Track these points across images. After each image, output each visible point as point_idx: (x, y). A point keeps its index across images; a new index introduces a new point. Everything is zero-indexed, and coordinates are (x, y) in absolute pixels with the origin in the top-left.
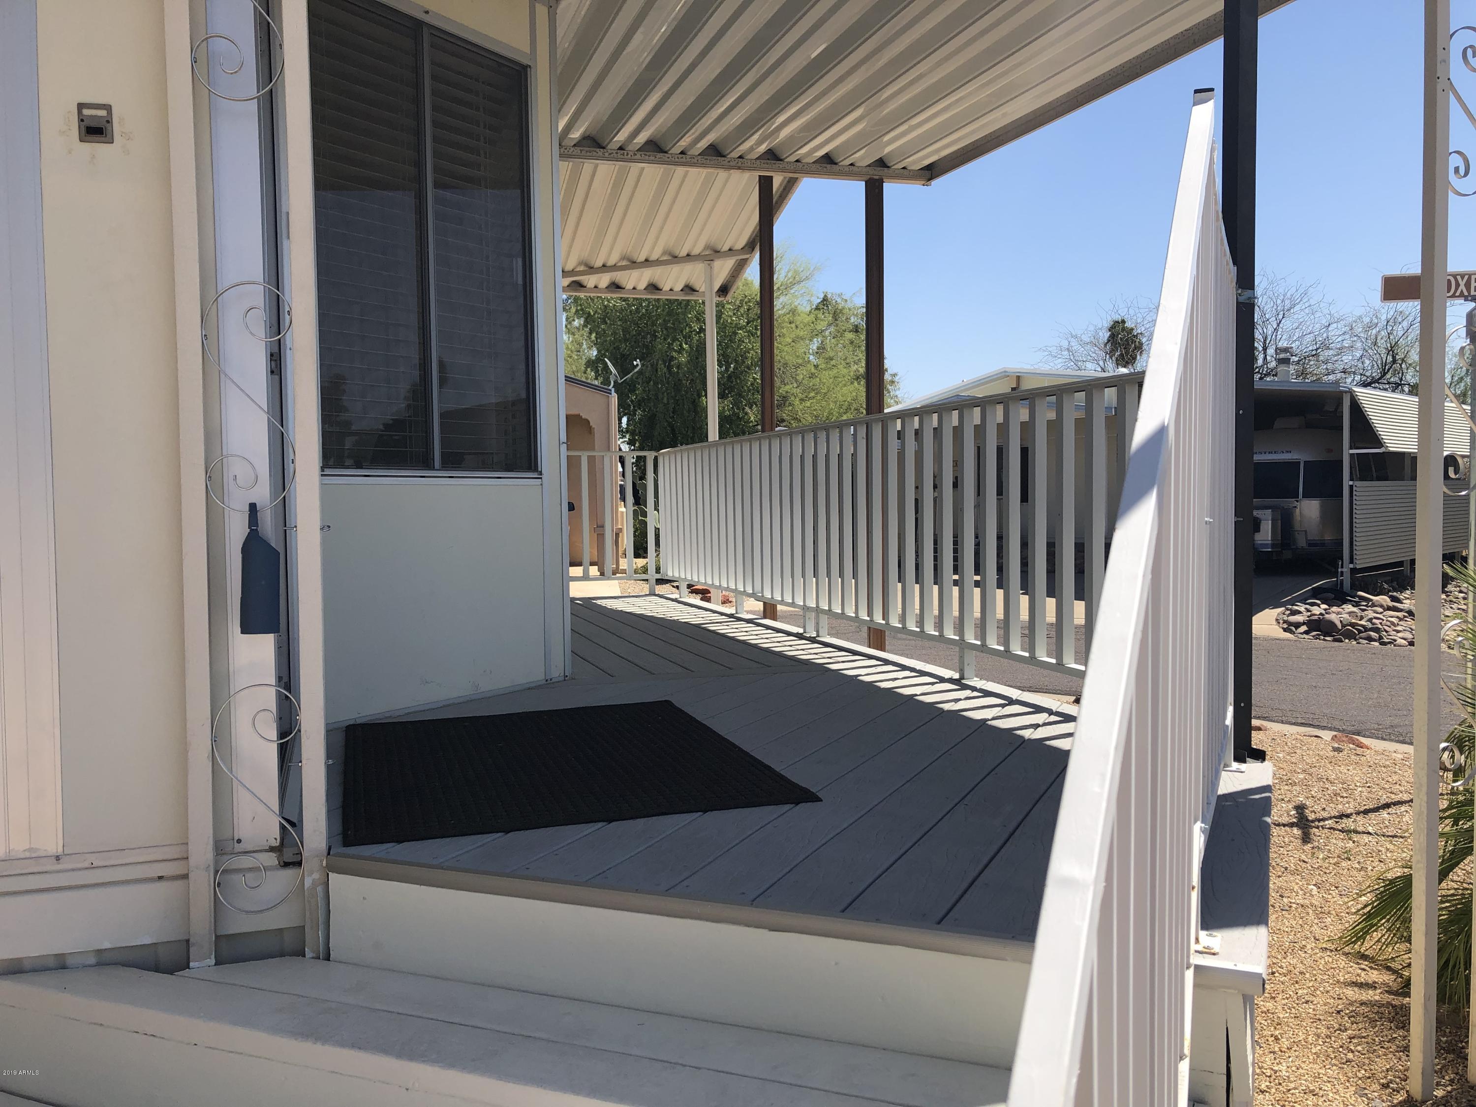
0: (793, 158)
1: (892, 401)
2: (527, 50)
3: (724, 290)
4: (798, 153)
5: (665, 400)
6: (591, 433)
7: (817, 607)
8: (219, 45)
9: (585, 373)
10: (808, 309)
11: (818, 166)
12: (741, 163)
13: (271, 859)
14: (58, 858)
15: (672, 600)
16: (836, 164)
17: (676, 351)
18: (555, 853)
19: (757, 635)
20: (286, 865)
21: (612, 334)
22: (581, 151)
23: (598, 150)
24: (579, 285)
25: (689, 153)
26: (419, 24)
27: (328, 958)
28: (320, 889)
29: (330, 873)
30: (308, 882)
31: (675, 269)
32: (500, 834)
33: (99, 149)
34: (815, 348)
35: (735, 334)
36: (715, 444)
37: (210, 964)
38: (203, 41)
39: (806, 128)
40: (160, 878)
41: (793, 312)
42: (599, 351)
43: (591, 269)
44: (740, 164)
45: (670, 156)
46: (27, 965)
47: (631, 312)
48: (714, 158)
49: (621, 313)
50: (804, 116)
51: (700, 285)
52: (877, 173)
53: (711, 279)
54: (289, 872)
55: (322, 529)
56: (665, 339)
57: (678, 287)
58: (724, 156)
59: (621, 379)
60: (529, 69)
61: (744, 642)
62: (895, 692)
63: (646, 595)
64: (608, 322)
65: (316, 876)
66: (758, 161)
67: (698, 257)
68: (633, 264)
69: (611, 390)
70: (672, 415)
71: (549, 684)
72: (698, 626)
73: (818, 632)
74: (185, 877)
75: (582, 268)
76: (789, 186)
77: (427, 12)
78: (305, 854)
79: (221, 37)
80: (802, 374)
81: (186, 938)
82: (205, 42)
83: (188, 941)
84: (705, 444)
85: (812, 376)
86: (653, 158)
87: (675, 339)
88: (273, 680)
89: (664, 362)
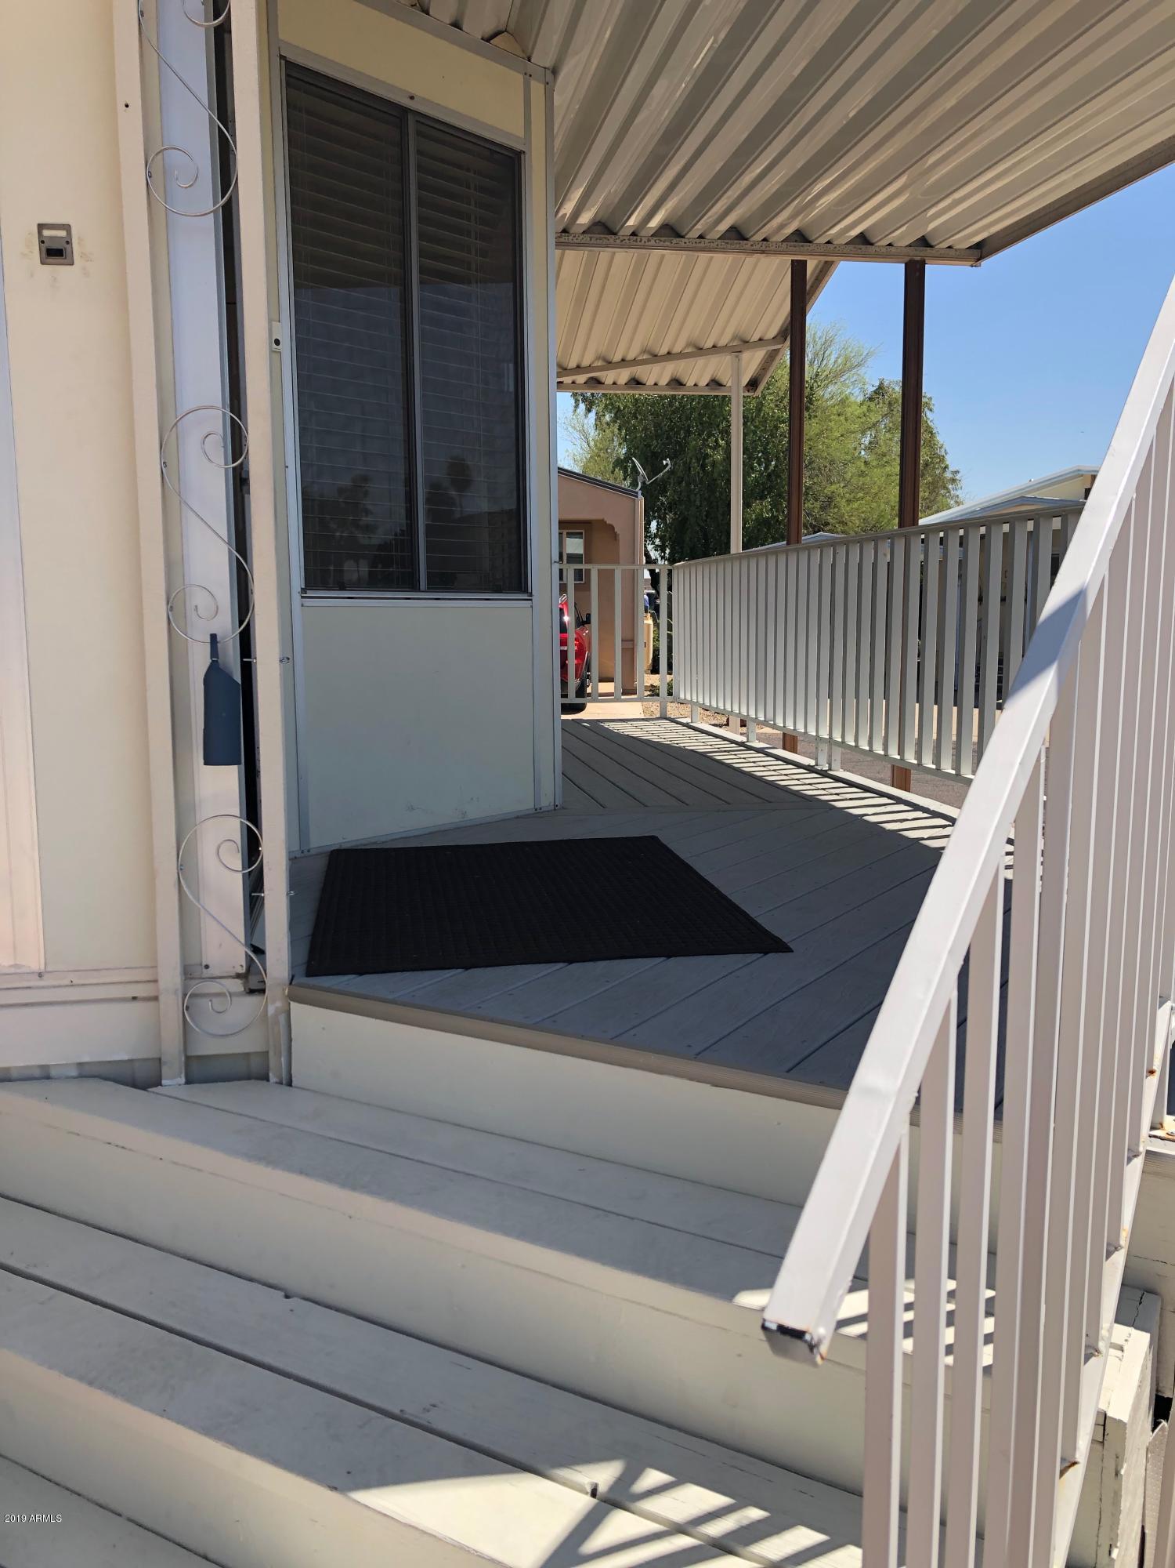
0: (823, 240)
1: (952, 502)
2: (521, 134)
3: (753, 384)
4: (828, 233)
5: (698, 503)
6: (616, 539)
7: (831, 738)
8: (175, 157)
9: (613, 472)
10: (860, 399)
11: (851, 247)
12: (766, 247)
13: (237, 986)
14: (40, 975)
15: (683, 725)
16: (872, 244)
17: (711, 448)
18: (510, 992)
19: (764, 766)
20: (252, 992)
21: (642, 430)
22: (591, 238)
23: (609, 237)
24: (597, 382)
25: (708, 237)
26: (405, 111)
27: (290, 1084)
28: (282, 1019)
29: (291, 1003)
30: (271, 1010)
31: (701, 361)
32: (460, 970)
33: (61, 271)
34: (867, 442)
35: (776, 428)
36: (739, 557)
37: (180, 1083)
38: (157, 154)
39: (841, 201)
40: (134, 998)
41: (843, 402)
42: (629, 449)
43: (609, 364)
44: (763, 248)
45: (687, 241)
46: (14, 1074)
47: (663, 405)
48: (736, 241)
49: (653, 407)
50: (841, 188)
51: (726, 379)
52: (919, 253)
53: (738, 374)
54: (254, 999)
55: (281, 661)
56: (700, 435)
57: (703, 382)
58: (747, 239)
59: (650, 479)
60: (522, 156)
61: (749, 775)
62: (900, 835)
63: (658, 719)
64: (639, 417)
65: (279, 1004)
66: (784, 244)
67: (726, 349)
68: (655, 358)
69: (637, 493)
70: (704, 518)
71: (538, 814)
72: (703, 755)
73: (830, 764)
74: (156, 998)
75: (600, 363)
76: (825, 270)
77: (412, 98)
78: (268, 984)
79: (175, 148)
80: (851, 470)
81: (158, 1056)
82: (161, 154)
83: (160, 1059)
84: (726, 556)
85: (862, 474)
86: (668, 244)
87: (710, 435)
88: (236, 811)
89: (698, 460)
